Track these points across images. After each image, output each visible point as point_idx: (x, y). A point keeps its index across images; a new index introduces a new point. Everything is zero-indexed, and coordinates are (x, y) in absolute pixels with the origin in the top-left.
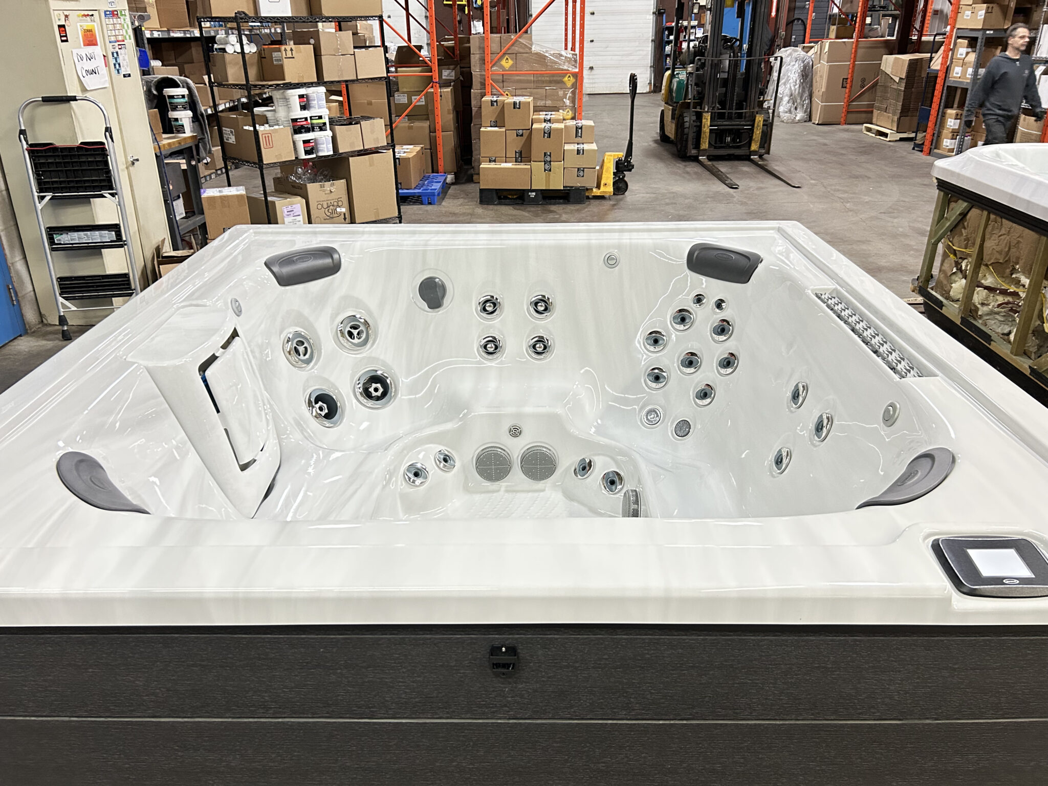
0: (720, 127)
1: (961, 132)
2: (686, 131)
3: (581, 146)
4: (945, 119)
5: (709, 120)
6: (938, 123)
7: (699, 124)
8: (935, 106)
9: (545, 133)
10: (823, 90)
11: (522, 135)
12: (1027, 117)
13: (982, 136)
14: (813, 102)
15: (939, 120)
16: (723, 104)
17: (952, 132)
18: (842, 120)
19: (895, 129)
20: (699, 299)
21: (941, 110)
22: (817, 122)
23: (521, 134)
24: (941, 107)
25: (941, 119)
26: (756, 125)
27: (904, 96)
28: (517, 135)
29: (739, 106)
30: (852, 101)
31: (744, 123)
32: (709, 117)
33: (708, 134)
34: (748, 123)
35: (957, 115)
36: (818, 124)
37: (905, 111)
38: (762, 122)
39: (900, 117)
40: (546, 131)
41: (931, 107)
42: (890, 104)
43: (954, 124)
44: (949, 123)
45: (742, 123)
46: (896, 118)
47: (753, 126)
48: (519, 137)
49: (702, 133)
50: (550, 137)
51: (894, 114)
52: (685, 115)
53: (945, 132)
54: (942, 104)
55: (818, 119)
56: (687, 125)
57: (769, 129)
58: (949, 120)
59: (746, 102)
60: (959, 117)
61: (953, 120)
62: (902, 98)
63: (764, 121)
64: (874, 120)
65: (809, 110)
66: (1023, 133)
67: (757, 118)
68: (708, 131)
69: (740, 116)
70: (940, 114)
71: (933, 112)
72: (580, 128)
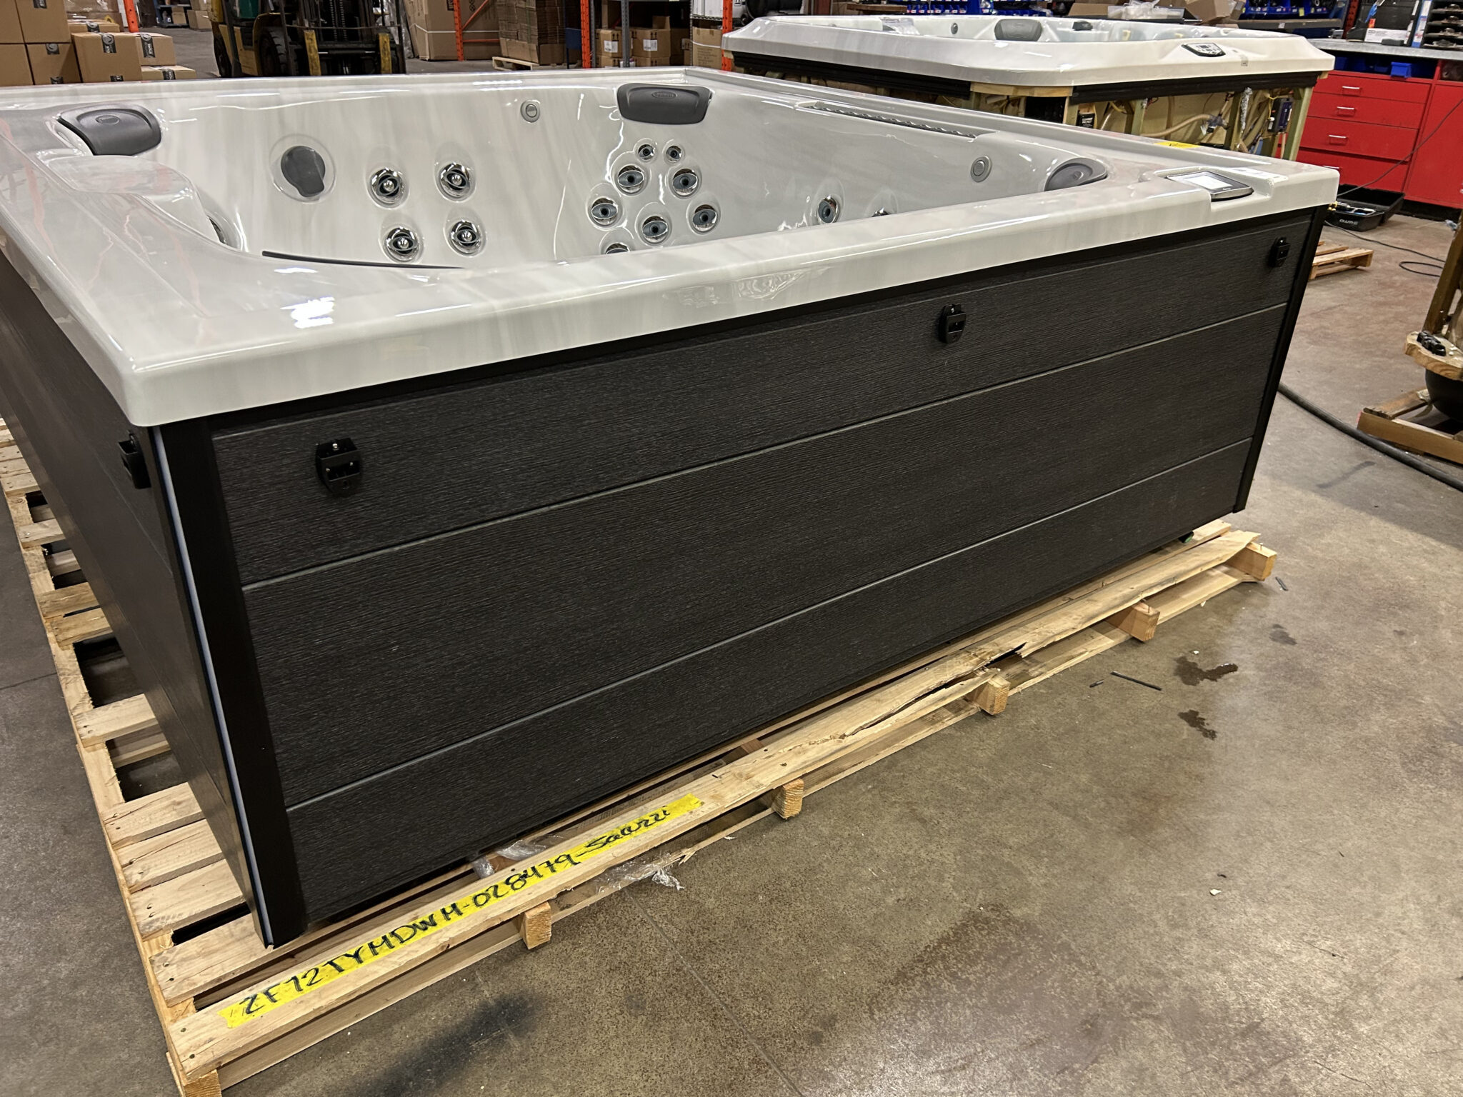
0: (331, 52)
1: (624, 55)
2: (282, 58)
3: (166, 68)
4: (600, 42)
5: (315, 41)
6: (593, 47)
7: (299, 47)
8: (584, 25)
9: (104, 45)
10: (425, 12)
11: (57, 52)
12: (701, 29)
13: (645, 61)
14: (413, 31)
15: (593, 43)
16: (326, 15)
17: (613, 57)
18: (459, 54)
19: (537, 61)
20: (645, 151)
21: (593, 31)
22: (428, 58)
23: (55, 49)
24: (593, 27)
25: (596, 42)
26: (381, 49)
27: (538, 16)
28: (49, 53)
29: (351, 21)
30: (465, 29)
31: (364, 46)
32: (314, 37)
33: (318, 62)
34: (370, 46)
35: (614, 35)
36: (430, 60)
37: (543, 37)
38: (388, 43)
39: (539, 44)
40: (106, 42)
41: (580, 28)
42: (522, 29)
43: (613, 47)
44: (606, 47)
45: (361, 46)
46: (534, 47)
47: (377, 49)
48: (52, 55)
49: (310, 61)
50: (115, 52)
51: (530, 41)
52: (273, 34)
53: (603, 57)
54: (593, 23)
55: (428, 53)
56: (281, 49)
57: (399, 55)
58: (606, 42)
59: (359, 16)
60: (616, 38)
61: (610, 43)
62: (536, 19)
63: (391, 42)
64: (504, 52)
65: (409, 42)
66: (700, 48)
67: (381, 38)
68: (317, 57)
69: (353, 36)
70: (593, 35)
71: (585, 33)
72: (148, 42)
